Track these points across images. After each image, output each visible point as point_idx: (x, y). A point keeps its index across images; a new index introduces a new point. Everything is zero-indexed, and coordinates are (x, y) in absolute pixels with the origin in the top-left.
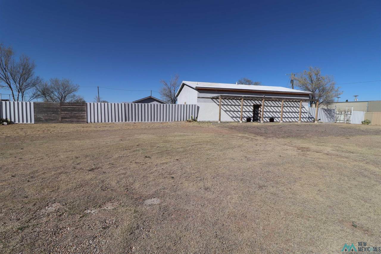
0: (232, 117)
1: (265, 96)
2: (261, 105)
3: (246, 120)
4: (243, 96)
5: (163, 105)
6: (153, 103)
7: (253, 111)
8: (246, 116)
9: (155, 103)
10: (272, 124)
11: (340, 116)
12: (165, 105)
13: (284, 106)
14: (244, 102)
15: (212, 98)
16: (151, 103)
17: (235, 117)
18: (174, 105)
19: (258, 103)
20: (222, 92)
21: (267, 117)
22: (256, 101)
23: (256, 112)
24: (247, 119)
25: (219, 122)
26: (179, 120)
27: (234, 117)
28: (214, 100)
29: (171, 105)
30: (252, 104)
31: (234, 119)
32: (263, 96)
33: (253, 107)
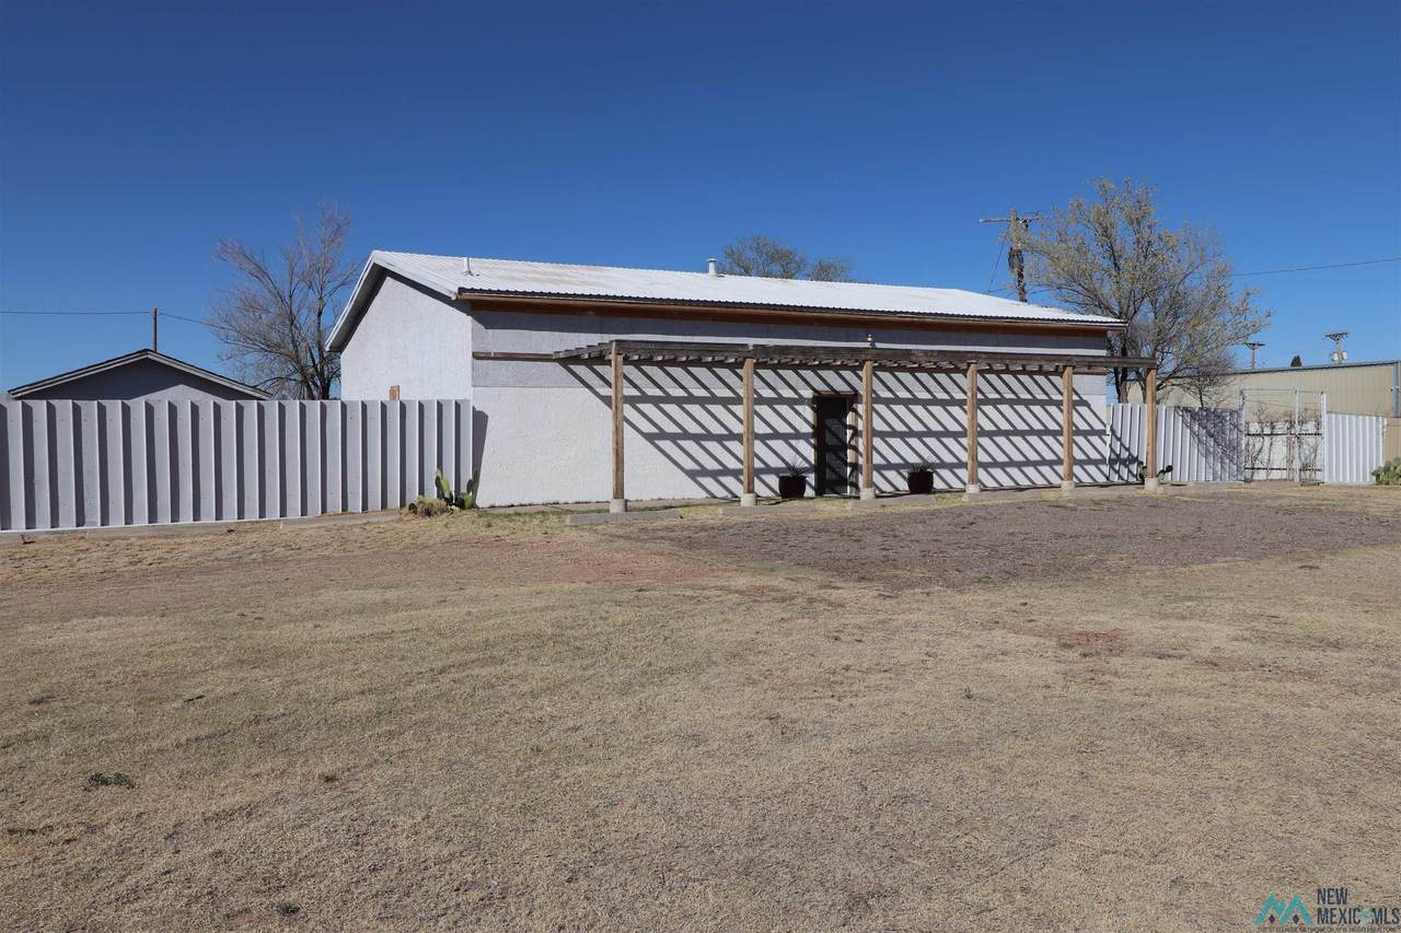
0: (692, 474)
1: (879, 345)
2: (855, 397)
3: (777, 489)
4: (751, 342)
5: (240, 410)
6: (161, 399)
7: (814, 435)
8: (775, 463)
9: (183, 395)
10: (921, 503)
11: (1267, 443)
12: (251, 408)
13: (980, 396)
14: (757, 380)
15: (569, 360)
16: (153, 397)
17: (714, 475)
18: (314, 407)
19: (840, 386)
20: (625, 320)
21: (896, 467)
22: (829, 375)
23: (830, 440)
24: (781, 479)
25: (616, 507)
26: (356, 504)
27: (704, 472)
28: (581, 370)
29: (293, 407)
30: (808, 394)
31: (708, 482)
32: (867, 345)
33: (813, 408)
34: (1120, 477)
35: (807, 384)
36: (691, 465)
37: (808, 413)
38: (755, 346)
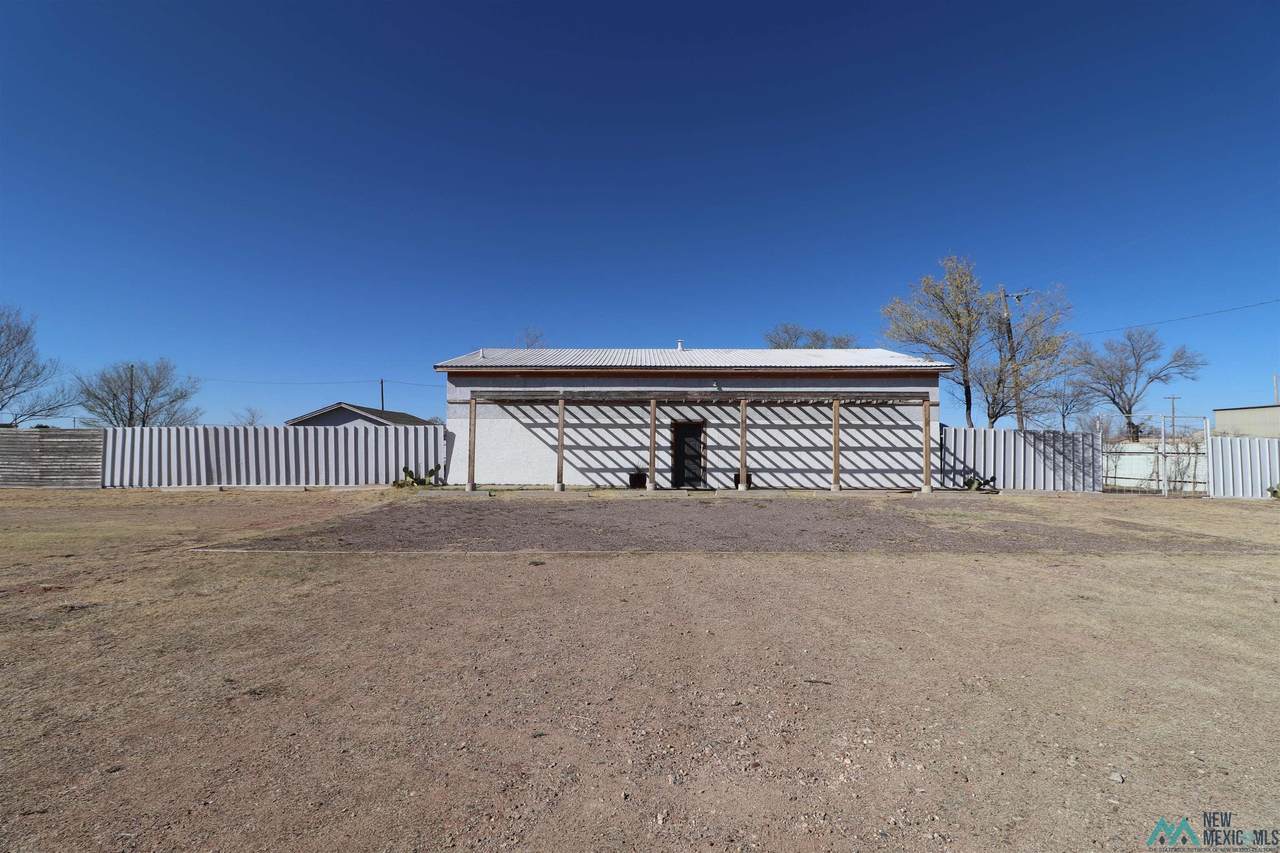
0: (582, 471)
1: (724, 389)
2: (704, 423)
3: (628, 482)
4: (561, 389)
6: (350, 426)
7: (671, 448)
8: (627, 465)
9: (360, 424)
16: (347, 425)
17: (598, 471)
19: (693, 416)
21: (723, 471)
22: (685, 410)
23: (688, 451)
24: (631, 476)
27: (591, 469)
30: (668, 421)
31: (593, 476)
32: (716, 389)
33: (671, 431)
34: (955, 483)
35: (667, 416)
36: (580, 465)
37: (667, 433)
38: (565, 392)
